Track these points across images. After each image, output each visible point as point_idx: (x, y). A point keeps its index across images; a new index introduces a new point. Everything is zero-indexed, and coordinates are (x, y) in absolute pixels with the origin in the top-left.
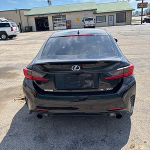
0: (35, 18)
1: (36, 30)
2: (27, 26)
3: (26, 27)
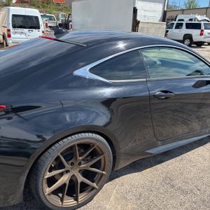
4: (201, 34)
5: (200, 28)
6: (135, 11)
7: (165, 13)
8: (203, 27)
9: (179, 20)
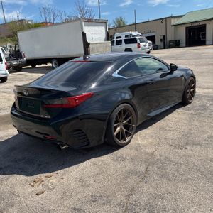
0: (186, 28)
1: (184, 45)
2: (173, 39)
3: (170, 42)
4: (139, 47)
5: (136, 42)
6: (84, 35)
7: (108, 34)
8: (139, 41)
9: (117, 38)
